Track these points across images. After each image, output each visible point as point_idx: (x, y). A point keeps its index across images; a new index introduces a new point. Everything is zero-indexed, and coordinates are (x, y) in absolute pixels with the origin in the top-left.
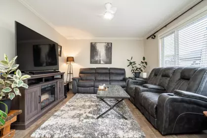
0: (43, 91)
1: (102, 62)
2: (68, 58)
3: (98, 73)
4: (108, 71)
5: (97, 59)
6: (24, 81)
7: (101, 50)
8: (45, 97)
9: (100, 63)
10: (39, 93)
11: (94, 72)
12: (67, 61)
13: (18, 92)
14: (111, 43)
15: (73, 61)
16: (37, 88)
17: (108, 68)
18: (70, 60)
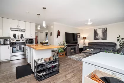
0: (72, 49)
1: (100, 39)
2: (83, 38)
3: (97, 45)
4: (103, 44)
5: (97, 37)
6: (67, 45)
7: (100, 32)
8: (72, 51)
9: (99, 39)
10: (70, 49)
11: (95, 44)
12: (83, 39)
13: (65, 48)
14: (106, 28)
15: (86, 39)
16: (70, 48)
17: (103, 42)
18: (84, 38)
